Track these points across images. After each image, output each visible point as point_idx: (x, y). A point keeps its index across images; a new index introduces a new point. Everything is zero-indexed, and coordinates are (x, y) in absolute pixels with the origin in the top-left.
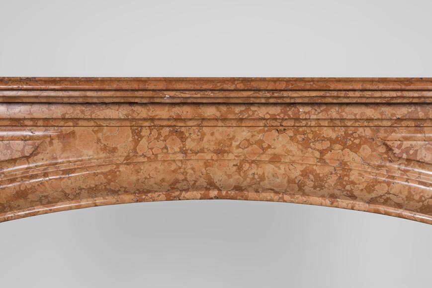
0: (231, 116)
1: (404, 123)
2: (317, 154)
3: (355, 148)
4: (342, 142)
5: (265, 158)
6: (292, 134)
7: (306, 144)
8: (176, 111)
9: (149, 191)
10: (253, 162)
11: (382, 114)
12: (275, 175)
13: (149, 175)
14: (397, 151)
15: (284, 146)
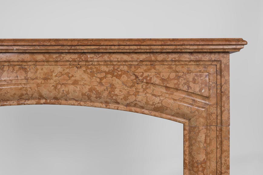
0: (51, 60)
1: (144, 63)
2: (98, 80)
3: (118, 77)
4: (112, 73)
5: (70, 82)
6: (85, 69)
7: (92, 74)
8: (22, 57)
9: (8, 100)
10: (63, 84)
11: (132, 58)
12: (74, 91)
13: (7, 91)
14: (141, 78)
15: (80, 75)
